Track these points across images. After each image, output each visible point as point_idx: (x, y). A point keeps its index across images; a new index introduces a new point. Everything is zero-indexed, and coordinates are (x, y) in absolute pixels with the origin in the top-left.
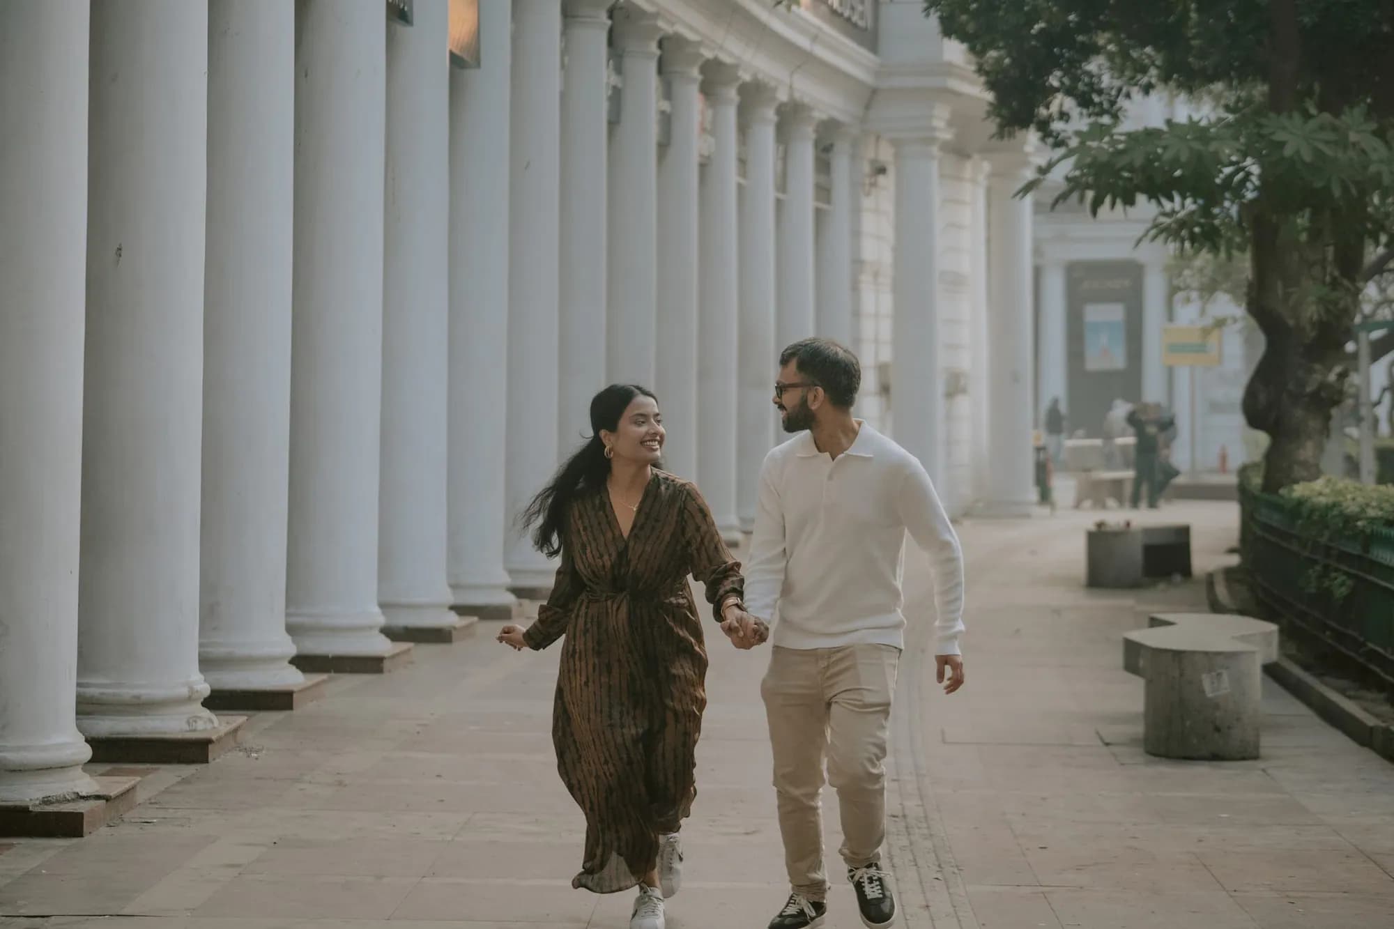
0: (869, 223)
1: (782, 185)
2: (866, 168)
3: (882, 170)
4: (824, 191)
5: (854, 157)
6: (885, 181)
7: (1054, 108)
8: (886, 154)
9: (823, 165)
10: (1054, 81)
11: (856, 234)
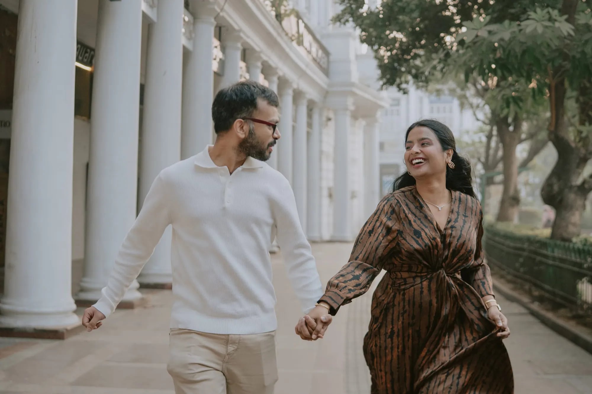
0: (325, 138)
1: (295, 120)
2: (324, 119)
3: (329, 119)
4: (310, 125)
5: (321, 115)
6: (331, 124)
7: (403, 79)
8: (331, 115)
9: (310, 116)
10: (403, 69)
11: (321, 141)
